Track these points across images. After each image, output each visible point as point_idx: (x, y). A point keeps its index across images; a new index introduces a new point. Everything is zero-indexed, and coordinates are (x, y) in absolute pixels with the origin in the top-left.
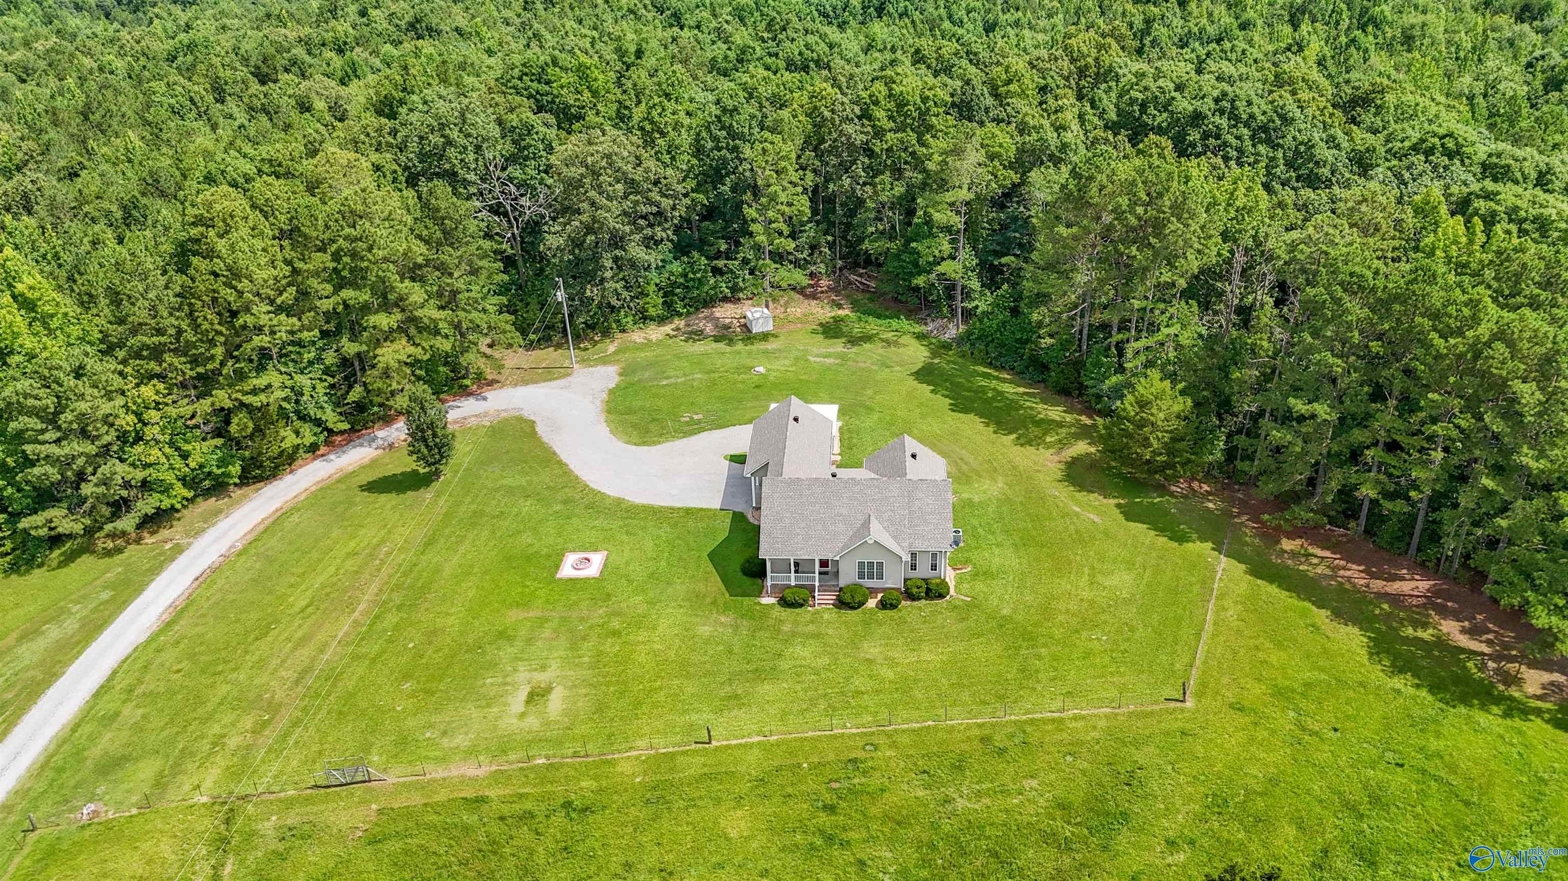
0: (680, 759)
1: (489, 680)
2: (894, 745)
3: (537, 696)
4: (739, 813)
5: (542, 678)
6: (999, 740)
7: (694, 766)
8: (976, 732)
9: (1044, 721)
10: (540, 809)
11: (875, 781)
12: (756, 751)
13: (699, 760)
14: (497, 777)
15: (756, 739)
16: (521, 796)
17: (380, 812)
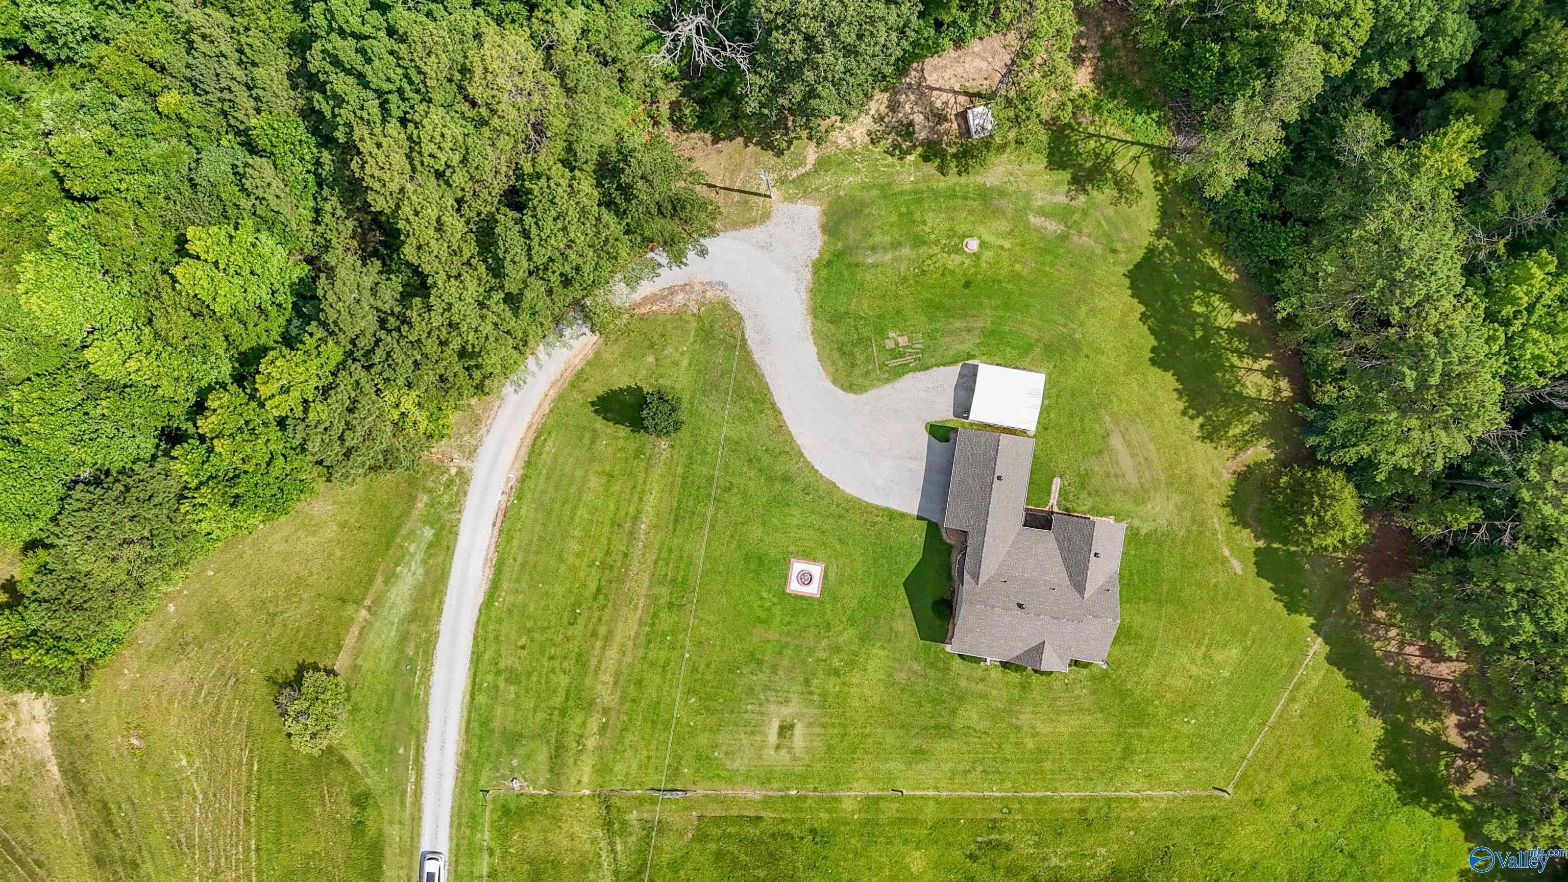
0: (882, 804)
1: (749, 707)
2: (1021, 810)
3: (785, 730)
4: (918, 853)
5: (787, 711)
6: (1092, 814)
7: (891, 810)
8: (1077, 805)
9: (1125, 799)
10: (797, 833)
11: (1007, 837)
12: (932, 803)
13: (895, 806)
14: (767, 801)
15: (931, 793)
16: (783, 821)
17: (700, 818)
